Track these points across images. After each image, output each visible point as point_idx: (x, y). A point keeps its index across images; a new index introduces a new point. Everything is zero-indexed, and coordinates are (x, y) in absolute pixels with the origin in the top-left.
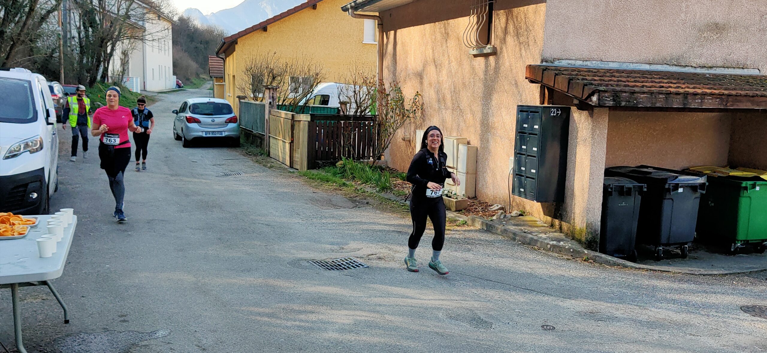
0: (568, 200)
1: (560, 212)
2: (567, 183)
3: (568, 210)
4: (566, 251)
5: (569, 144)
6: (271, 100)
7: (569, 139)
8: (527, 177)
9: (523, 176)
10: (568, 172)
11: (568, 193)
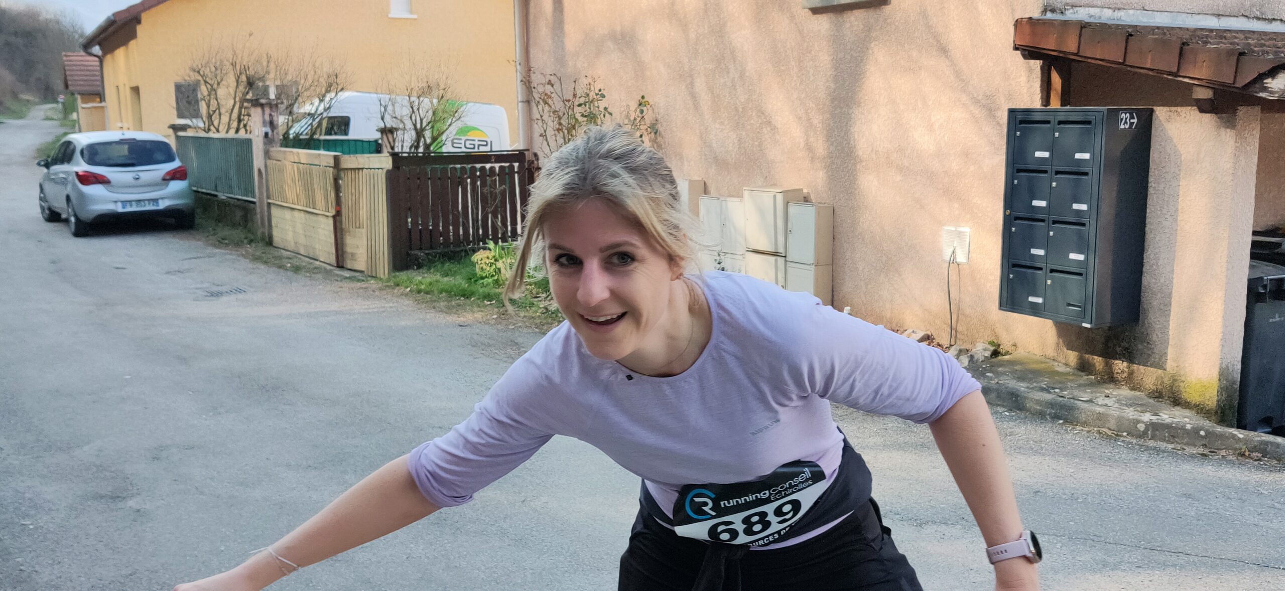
0: (1153, 317)
1: (1124, 344)
2: (1146, 279)
3: (1155, 338)
4: (1188, 434)
5: (1151, 191)
6: (268, 130)
7: (1151, 179)
8: (1052, 271)
9: (1041, 269)
10: (1149, 255)
11: (1151, 300)
